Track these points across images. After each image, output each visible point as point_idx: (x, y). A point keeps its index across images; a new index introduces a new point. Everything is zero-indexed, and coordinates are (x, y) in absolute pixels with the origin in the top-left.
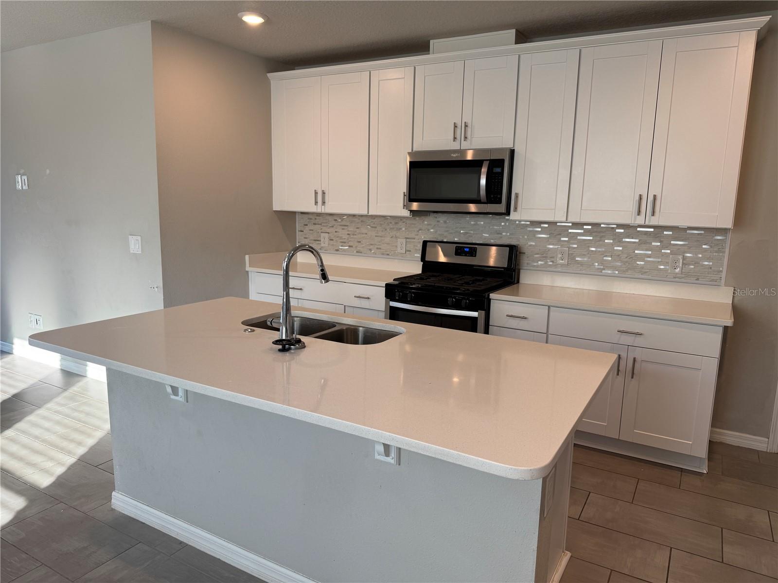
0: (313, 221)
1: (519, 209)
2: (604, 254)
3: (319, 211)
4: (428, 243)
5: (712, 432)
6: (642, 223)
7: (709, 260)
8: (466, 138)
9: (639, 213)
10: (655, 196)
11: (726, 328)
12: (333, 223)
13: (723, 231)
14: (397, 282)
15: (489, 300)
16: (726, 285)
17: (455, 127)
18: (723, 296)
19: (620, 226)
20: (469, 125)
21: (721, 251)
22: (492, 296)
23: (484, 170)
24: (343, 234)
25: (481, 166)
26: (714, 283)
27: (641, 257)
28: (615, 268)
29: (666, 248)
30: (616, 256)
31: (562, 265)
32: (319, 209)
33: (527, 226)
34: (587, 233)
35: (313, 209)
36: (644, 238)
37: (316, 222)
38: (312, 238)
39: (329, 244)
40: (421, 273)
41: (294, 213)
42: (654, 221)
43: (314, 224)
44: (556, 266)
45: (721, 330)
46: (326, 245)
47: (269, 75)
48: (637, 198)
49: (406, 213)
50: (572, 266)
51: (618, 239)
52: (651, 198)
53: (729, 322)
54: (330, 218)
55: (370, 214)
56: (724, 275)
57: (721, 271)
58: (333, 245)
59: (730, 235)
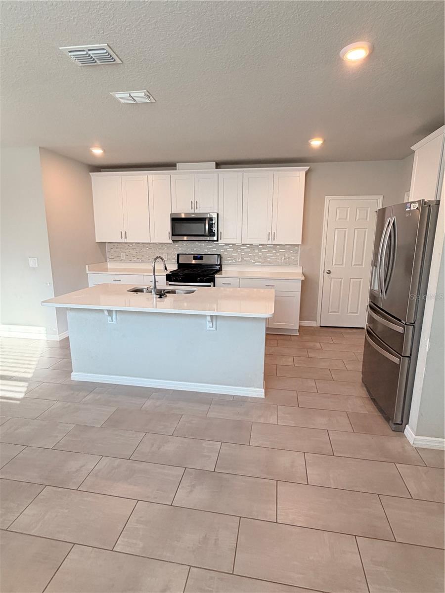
0: (115, 247)
1: (222, 239)
2: (255, 256)
3: (123, 241)
4: (180, 255)
5: (300, 322)
6: (270, 243)
7: (293, 256)
8: (197, 208)
9: (269, 239)
10: (274, 233)
11: (302, 280)
12: (127, 247)
13: (297, 245)
14: (171, 273)
15: (215, 277)
16: (299, 266)
17: (192, 203)
18: (299, 270)
19: (260, 245)
20: (198, 202)
21: (297, 253)
22: (216, 276)
23: (207, 222)
24: (134, 252)
25: (205, 220)
26: (295, 265)
27: (269, 257)
28: (259, 262)
29: (278, 253)
30: (259, 257)
31: (239, 262)
32: (124, 240)
33: (224, 246)
34: (248, 248)
35: (120, 241)
36: (270, 249)
37: (118, 247)
38: (115, 255)
39: (126, 258)
40: (177, 269)
41: (105, 243)
42: (275, 242)
43: (117, 248)
44: (236, 262)
45: (301, 281)
46: (124, 258)
47: (90, 173)
48: (268, 233)
49: (171, 241)
50: (243, 262)
51: (260, 250)
52: (273, 233)
53: (303, 278)
54: (126, 245)
55: (151, 242)
56: (298, 262)
57: (297, 261)
58: (128, 258)
59: (300, 247)
